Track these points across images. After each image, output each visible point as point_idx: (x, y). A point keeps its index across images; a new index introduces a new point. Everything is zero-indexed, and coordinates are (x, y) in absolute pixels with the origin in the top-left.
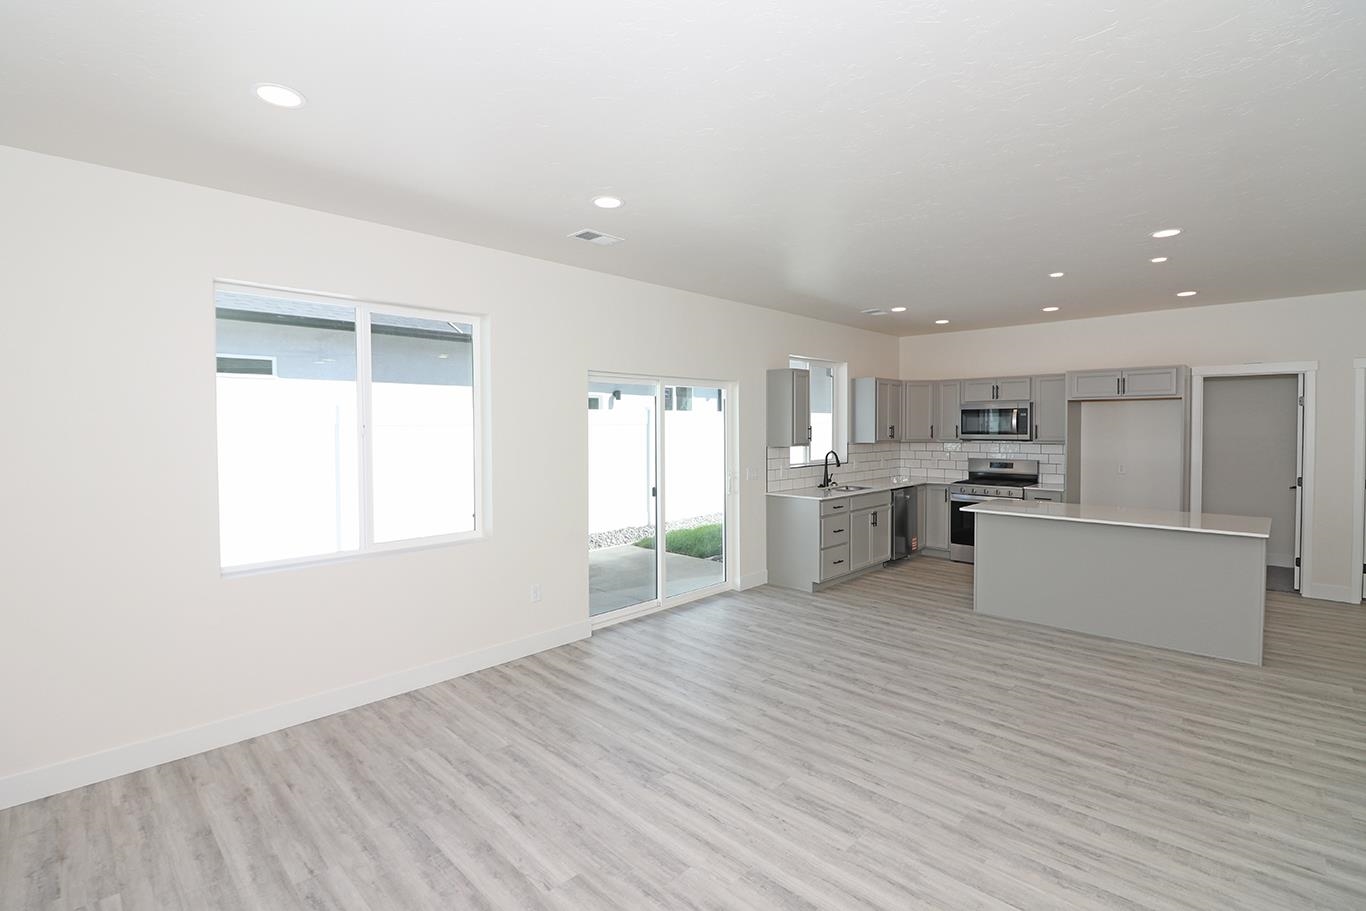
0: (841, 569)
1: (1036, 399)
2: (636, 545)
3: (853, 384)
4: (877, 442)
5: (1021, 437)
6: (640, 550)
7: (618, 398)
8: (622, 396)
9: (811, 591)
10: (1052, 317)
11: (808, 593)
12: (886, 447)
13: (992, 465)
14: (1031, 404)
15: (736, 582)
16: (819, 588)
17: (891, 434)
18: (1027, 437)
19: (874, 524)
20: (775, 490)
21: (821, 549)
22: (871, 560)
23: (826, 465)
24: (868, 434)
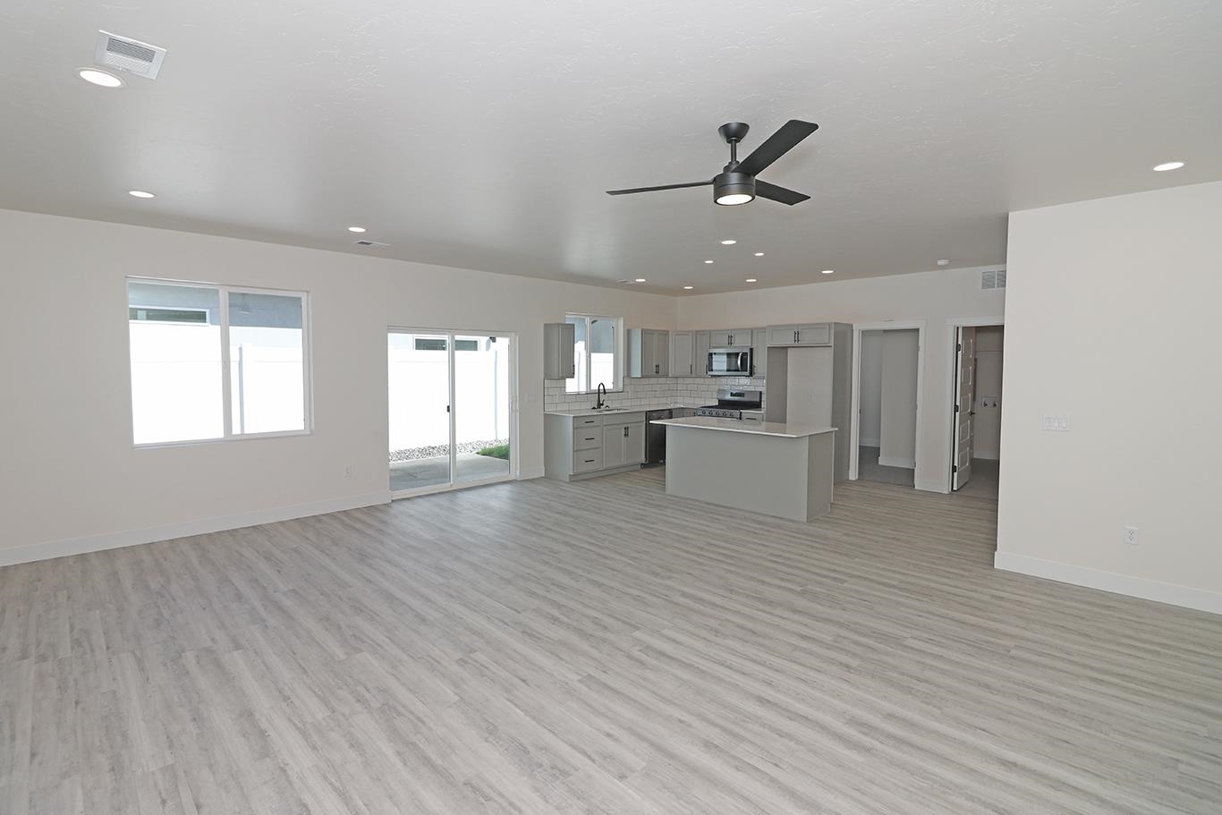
0: (590, 467)
1: (754, 346)
2: (478, 453)
3: (628, 334)
4: (642, 377)
5: (744, 373)
6: (479, 456)
7: (494, 341)
8: (497, 339)
9: (567, 480)
10: (752, 286)
11: (565, 482)
12: (653, 381)
13: (732, 395)
14: (751, 350)
15: (515, 473)
16: (576, 478)
17: (656, 370)
18: (748, 373)
19: (626, 435)
20: (550, 409)
21: (574, 451)
22: (623, 461)
23: (599, 393)
24: (637, 372)
